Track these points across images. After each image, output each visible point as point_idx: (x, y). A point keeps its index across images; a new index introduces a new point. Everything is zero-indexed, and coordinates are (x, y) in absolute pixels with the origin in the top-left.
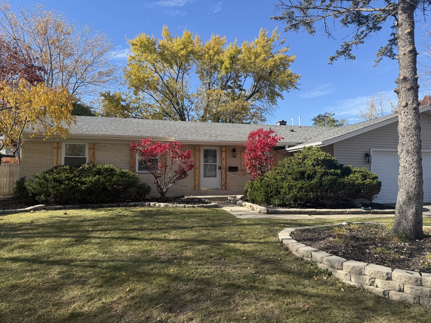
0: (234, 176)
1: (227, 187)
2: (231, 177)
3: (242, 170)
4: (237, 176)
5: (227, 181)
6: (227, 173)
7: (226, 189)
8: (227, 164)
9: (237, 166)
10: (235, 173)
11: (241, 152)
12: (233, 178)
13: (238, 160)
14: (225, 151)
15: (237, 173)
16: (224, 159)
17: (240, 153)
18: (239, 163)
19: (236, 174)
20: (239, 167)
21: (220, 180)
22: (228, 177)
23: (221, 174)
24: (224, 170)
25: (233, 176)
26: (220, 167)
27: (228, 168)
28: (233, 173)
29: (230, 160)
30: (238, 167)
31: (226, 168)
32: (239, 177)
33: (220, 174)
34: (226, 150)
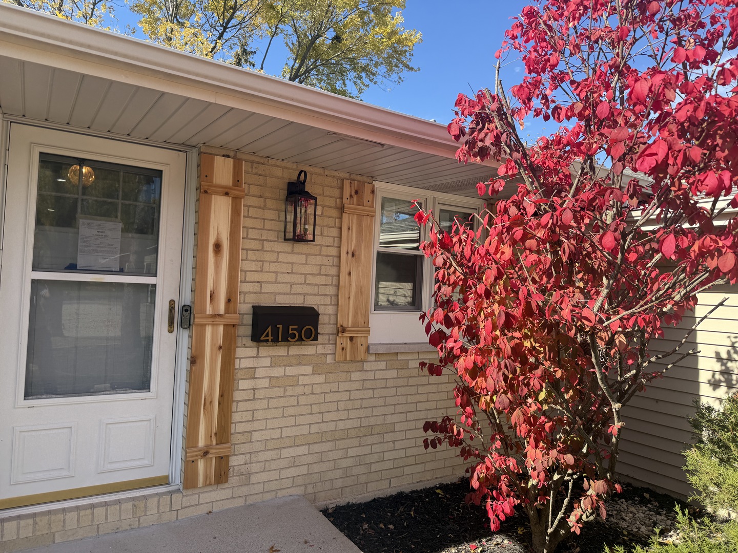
0: (290, 371)
1: (234, 461)
2: (265, 383)
3: (344, 330)
4: (309, 369)
5: (236, 417)
6: (240, 352)
7: (221, 476)
8: (246, 287)
9: (310, 302)
10: (295, 350)
11: (342, 209)
12: (278, 392)
13: (318, 260)
14: (234, 192)
15: (308, 349)
16: (218, 247)
17: (334, 213)
18: (322, 280)
19: (300, 361)
20: (326, 311)
21: (181, 409)
22: (243, 384)
23: (193, 360)
24: (213, 335)
25: (278, 372)
26: (186, 309)
27: (249, 319)
28: (280, 351)
29: (268, 257)
30: (321, 310)
31: (232, 319)
32: (320, 379)
33: (184, 364)
34: (237, 181)
